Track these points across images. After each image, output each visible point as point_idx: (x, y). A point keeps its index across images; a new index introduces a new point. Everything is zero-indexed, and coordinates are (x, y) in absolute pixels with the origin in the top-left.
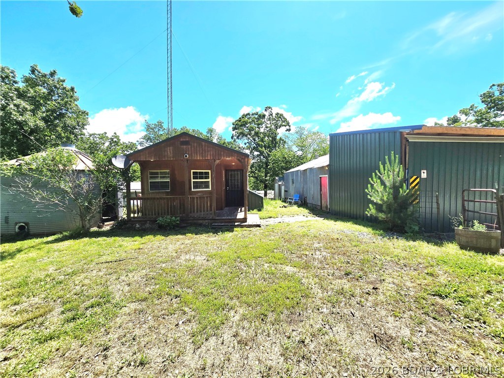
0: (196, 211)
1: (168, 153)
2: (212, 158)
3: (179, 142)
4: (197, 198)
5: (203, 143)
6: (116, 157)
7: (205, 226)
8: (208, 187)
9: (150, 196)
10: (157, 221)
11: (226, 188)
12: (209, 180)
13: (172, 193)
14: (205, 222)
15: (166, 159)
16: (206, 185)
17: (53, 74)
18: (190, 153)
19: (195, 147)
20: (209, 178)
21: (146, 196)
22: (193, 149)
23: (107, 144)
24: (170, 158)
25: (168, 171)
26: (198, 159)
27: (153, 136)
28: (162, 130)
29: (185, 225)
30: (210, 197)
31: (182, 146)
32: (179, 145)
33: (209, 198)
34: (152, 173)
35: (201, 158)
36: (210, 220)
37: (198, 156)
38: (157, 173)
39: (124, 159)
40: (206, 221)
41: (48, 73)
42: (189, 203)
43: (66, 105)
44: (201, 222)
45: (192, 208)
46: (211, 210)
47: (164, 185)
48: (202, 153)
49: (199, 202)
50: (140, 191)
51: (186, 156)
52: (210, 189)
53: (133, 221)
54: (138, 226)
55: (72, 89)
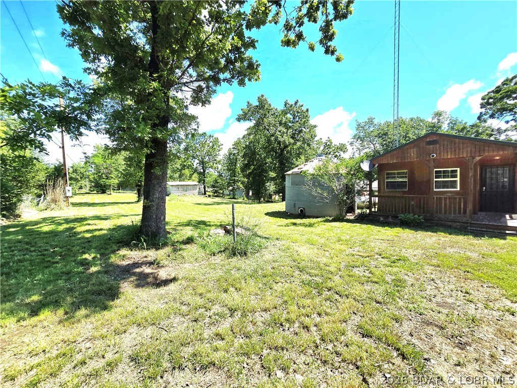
0: (443, 212)
1: (410, 154)
2: (469, 155)
3: (424, 143)
4: (445, 198)
5: (457, 140)
6: (363, 162)
7: (455, 228)
8: (456, 188)
9: (387, 194)
10: (398, 217)
11: (481, 187)
12: (458, 179)
13: (409, 192)
14: (455, 225)
15: (409, 160)
16: (453, 184)
17: (296, 103)
18: (438, 152)
19: (445, 145)
20: (457, 177)
21: (382, 194)
22: (442, 148)
23: (322, 148)
24: (414, 159)
25: (405, 171)
26: (449, 157)
27: (362, 134)
28: (372, 126)
29: (429, 224)
30: (464, 198)
31: (428, 146)
32: (424, 145)
33: (462, 200)
34: (388, 174)
35: (453, 157)
36: (463, 223)
37: (449, 153)
38: (394, 174)
39: (369, 164)
40: (458, 224)
41: (293, 103)
42: (435, 203)
43: (304, 124)
44: (451, 224)
45: (438, 207)
46: (465, 212)
47: (402, 185)
48: (455, 150)
49: (448, 203)
50: (377, 189)
51: (433, 156)
52: (458, 189)
53: (373, 215)
54: (382, 219)
55: (307, 110)
